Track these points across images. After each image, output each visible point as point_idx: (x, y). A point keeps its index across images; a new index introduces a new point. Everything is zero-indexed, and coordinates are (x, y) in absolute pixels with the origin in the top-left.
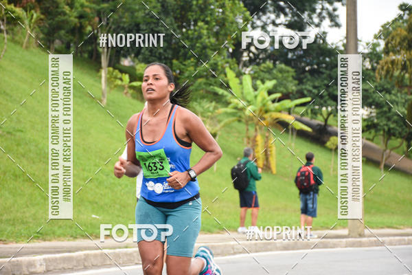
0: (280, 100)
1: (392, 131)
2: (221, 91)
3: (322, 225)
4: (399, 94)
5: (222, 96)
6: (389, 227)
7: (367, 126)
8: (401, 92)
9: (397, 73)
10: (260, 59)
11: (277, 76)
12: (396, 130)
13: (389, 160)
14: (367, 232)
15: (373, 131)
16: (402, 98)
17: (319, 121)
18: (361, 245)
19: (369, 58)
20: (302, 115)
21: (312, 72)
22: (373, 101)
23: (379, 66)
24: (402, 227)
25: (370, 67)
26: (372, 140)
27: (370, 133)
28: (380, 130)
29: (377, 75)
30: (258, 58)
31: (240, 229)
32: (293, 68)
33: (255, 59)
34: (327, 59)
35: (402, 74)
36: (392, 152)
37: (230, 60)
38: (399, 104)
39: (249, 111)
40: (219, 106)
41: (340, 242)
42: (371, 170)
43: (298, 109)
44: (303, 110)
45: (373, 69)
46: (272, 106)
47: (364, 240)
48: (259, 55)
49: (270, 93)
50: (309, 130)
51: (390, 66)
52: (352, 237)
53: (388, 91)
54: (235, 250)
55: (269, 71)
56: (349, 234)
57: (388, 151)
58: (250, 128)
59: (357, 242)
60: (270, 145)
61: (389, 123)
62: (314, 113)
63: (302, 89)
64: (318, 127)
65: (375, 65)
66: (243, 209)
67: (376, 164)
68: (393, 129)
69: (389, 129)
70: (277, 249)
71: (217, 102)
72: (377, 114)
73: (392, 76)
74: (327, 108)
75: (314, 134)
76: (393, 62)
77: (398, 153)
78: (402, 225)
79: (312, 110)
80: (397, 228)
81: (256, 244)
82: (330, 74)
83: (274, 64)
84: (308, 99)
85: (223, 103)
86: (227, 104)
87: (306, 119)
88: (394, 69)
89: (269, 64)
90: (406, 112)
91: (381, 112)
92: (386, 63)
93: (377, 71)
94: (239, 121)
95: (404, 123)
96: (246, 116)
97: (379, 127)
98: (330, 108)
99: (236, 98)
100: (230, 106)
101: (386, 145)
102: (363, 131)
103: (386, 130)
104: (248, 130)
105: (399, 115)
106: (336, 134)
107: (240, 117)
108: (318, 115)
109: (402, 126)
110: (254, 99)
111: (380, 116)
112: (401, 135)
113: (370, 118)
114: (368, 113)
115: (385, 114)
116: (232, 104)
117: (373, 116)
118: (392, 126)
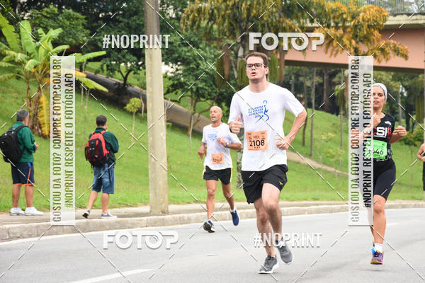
0: (68, 53)
1: (200, 92)
3: (120, 202)
4: (207, 49)
6: (195, 202)
7: (173, 85)
8: (209, 46)
9: (204, 24)
11: (64, 23)
12: (206, 89)
13: (198, 124)
14: (172, 207)
15: (180, 91)
16: (210, 53)
17: (117, 79)
18: (163, 223)
19: (172, 4)
20: (97, 72)
21: (106, 19)
22: (179, 57)
23: (183, 15)
25: (174, 16)
26: (179, 102)
27: (176, 94)
28: (188, 90)
29: (182, 25)
31: (13, 210)
32: (83, 14)
34: (125, 5)
35: (210, 25)
36: (201, 116)
38: (208, 60)
39: (29, 65)
41: (140, 220)
42: (177, 136)
43: (90, 65)
44: (97, 65)
45: (178, 18)
47: (167, 217)
49: (55, 44)
50: (105, 90)
51: (197, 15)
52: (154, 215)
53: (196, 45)
54: (11, 235)
55: (54, 17)
56: (151, 212)
57: (197, 114)
58: (30, 87)
59: (160, 219)
61: (198, 82)
62: (111, 70)
63: (95, 40)
64: (116, 86)
65: (180, 13)
66: (16, 185)
67: (183, 129)
68: (202, 88)
69: (198, 89)
72: (184, 71)
73: (199, 26)
74: (126, 64)
75: (112, 94)
76: (199, 10)
79: (108, 66)
81: (38, 227)
82: (128, 23)
83: (60, 8)
84: (104, 53)
87: (102, 76)
88: (200, 19)
89: (53, 8)
90: (215, 69)
91: (188, 69)
92: (192, 11)
93: (182, 21)
94: (18, 78)
95: (214, 82)
96: (26, 72)
97: (186, 87)
98: (129, 65)
99: (13, 50)
100: (4, 59)
101: (194, 107)
102: (168, 92)
103: (194, 90)
104: (29, 89)
105: (207, 73)
106: (137, 95)
107: (18, 73)
108: (116, 72)
109: (211, 86)
110: (35, 51)
111: (186, 73)
112: (210, 97)
113: (176, 76)
114: (173, 70)
115: (193, 72)
116: (7, 57)
117: (179, 74)
118: (200, 86)
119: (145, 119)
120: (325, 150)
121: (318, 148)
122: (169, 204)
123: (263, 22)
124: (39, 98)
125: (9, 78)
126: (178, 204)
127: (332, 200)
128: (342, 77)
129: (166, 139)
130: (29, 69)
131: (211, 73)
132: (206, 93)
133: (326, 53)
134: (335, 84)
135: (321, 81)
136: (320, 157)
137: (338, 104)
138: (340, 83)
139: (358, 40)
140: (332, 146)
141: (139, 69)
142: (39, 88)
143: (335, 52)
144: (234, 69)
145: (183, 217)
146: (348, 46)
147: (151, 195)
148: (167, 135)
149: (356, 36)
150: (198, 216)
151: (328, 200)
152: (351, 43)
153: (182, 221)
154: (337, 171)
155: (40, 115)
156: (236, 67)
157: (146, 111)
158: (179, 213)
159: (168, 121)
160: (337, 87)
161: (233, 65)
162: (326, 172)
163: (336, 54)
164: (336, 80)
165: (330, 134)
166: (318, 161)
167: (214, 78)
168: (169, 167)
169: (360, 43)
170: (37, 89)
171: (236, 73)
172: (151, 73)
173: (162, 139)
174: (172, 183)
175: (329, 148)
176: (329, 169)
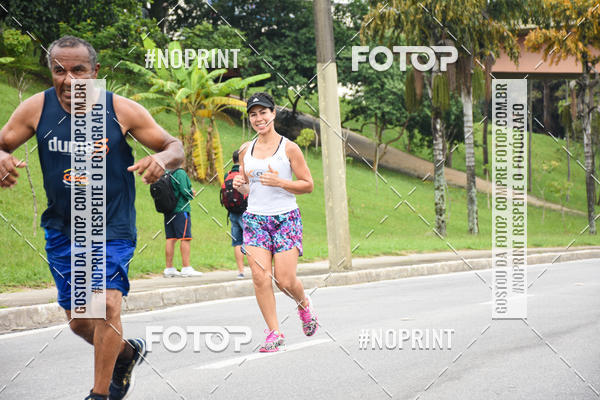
0: (225, 78)
1: (387, 117)
2: (136, 68)
4: (394, 64)
5: (139, 75)
6: (385, 254)
7: (353, 111)
8: (397, 60)
9: (388, 33)
10: (194, 18)
11: (220, 42)
12: (393, 114)
13: (386, 157)
14: (356, 262)
15: (361, 118)
16: (398, 68)
17: (285, 106)
18: (347, 281)
19: (350, 11)
21: (271, 35)
22: (359, 75)
23: (363, 23)
24: (403, 252)
25: (352, 25)
26: (361, 131)
27: (357, 121)
28: (371, 116)
30: (190, 16)
31: (167, 271)
32: (242, 30)
33: (186, 18)
34: (292, 16)
35: (396, 34)
36: (389, 147)
37: (148, 20)
38: (395, 78)
39: (180, 95)
40: (135, 90)
41: (318, 279)
42: (359, 173)
43: (252, 90)
45: (357, 28)
46: (214, 88)
47: (350, 274)
48: (191, 12)
49: (210, 69)
51: (379, 23)
52: (334, 271)
53: (380, 60)
54: (165, 301)
55: (208, 35)
56: (330, 268)
57: (383, 145)
58: (183, 121)
59: (342, 277)
60: (214, 145)
61: (383, 105)
62: (277, 95)
63: (257, 61)
64: (284, 116)
65: (359, 21)
66: (170, 241)
68: (388, 113)
69: (383, 114)
70: (228, 295)
71: (132, 85)
72: (366, 92)
73: (382, 36)
74: (295, 88)
76: (382, 17)
77: (397, 147)
78: (404, 249)
79: (273, 91)
80: (397, 255)
81: (196, 290)
82: (296, 38)
83: (215, 24)
84: (268, 75)
85: (141, 85)
86: (148, 86)
88: (384, 28)
89: (207, 24)
90: (404, 88)
91: (371, 90)
92: (374, 19)
93: (361, 31)
94: (168, 111)
95: (402, 104)
96: (177, 103)
97: (369, 112)
98: (298, 88)
99: (161, 78)
100: (152, 89)
101: (380, 136)
102: (347, 119)
103: (379, 115)
104: (181, 124)
105: (395, 94)
106: (310, 125)
107: (168, 106)
108: (283, 98)
109: (400, 109)
110: (187, 78)
111: (369, 95)
112: (399, 122)
113: (356, 99)
114: (353, 92)
115: (376, 92)
116: (154, 87)
117: (359, 96)
118: (387, 109)
119: (320, 153)
120: (547, 182)
121: (539, 180)
122: (353, 257)
123: (462, 27)
124: (193, 134)
125: (158, 112)
126: (364, 257)
127: (559, 246)
128: (567, 89)
129: (347, 177)
130: (179, 101)
131: (399, 93)
132: (394, 118)
133: (545, 60)
134: (558, 99)
135: (539, 95)
136: (542, 192)
137: (562, 125)
138: (564, 98)
139: (586, 41)
140: (556, 178)
141: (310, 93)
142: (193, 123)
143: (556, 59)
144: (428, 87)
145: (370, 273)
146: (574, 50)
147: (330, 247)
148: (347, 173)
149: (584, 37)
150: (389, 271)
151: (553, 246)
152: (577, 45)
153: (369, 278)
154: (565, 209)
155: (194, 155)
156: (430, 85)
157: (320, 145)
158: (365, 269)
159: (348, 156)
160: (560, 103)
161: (426, 82)
162: (551, 210)
163: (559, 60)
164: (559, 93)
165: (554, 162)
166: (539, 198)
167: (403, 100)
168: (351, 213)
169: (589, 46)
170: (190, 124)
171: (430, 92)
172: (325, 97)
173: (340, 178)
174: (355, 232)
175: (554, 180)
176: (554, 206)
